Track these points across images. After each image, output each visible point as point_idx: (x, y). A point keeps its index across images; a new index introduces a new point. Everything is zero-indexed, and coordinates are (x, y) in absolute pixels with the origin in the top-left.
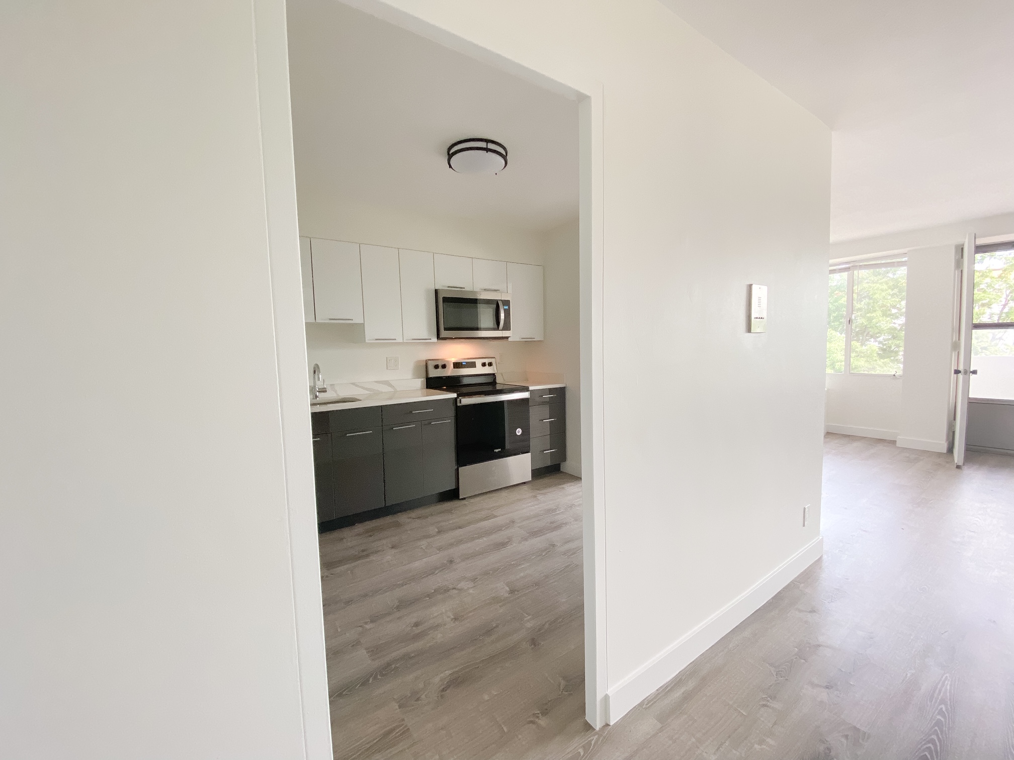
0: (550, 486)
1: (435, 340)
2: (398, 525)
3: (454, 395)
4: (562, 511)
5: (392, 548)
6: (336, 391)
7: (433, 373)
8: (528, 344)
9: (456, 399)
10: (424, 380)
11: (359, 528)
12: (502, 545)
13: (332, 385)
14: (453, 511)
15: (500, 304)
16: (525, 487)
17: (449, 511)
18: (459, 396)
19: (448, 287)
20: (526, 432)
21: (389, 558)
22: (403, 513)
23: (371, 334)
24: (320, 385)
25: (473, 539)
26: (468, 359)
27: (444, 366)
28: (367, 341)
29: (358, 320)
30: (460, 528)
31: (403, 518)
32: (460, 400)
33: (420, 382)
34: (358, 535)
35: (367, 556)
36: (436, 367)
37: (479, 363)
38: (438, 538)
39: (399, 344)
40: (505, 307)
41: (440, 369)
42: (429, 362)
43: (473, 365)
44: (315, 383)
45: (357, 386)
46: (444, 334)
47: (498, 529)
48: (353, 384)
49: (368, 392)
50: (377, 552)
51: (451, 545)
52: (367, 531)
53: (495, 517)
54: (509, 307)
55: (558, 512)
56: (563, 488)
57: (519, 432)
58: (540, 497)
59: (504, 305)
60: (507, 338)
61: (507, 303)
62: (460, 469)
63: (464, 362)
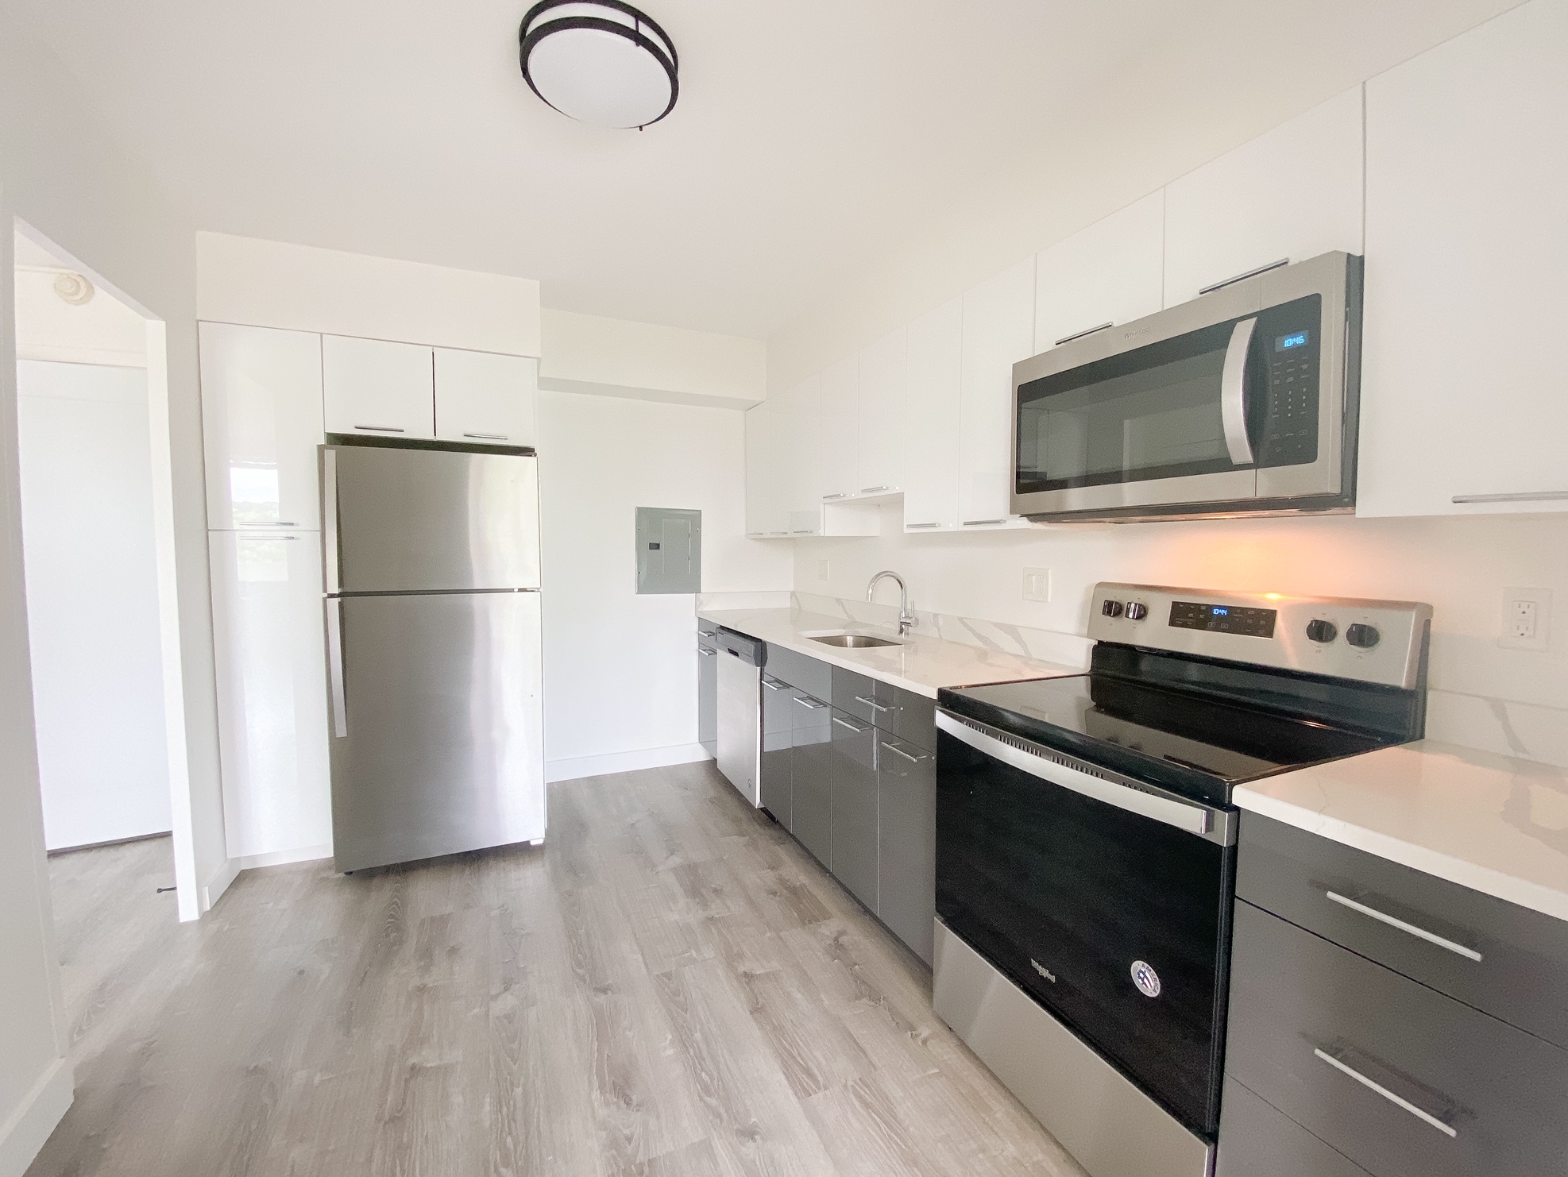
9: (934, 706)
13: (935, 615)
27: (1141, 612)
36: (1113, 609)
37: (1292, 618)
40: (1286, 344)
41: (1122, 619)
45: (965, 625)
48: (960, 619)
63: (1220, 607)
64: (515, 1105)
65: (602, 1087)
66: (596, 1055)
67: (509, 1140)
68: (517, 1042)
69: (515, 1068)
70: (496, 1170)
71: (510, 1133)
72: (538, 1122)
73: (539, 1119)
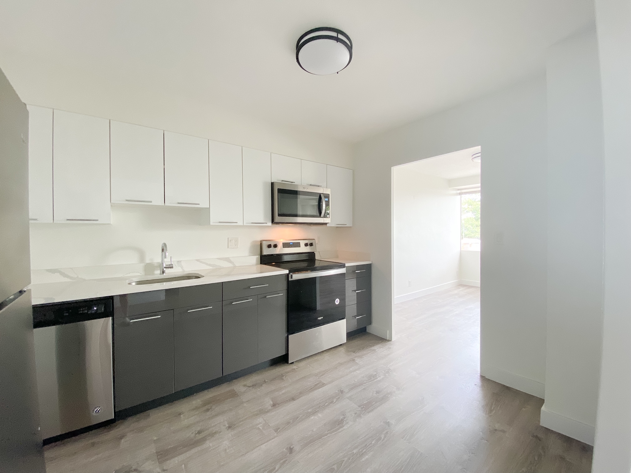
0: (363, 348)
1: (270, 224)
2: (234, 395)
3: (287, 272)
4: (382, 377)
5: (229, 427)
6: (182, 268)
7: (266, 252)
8: (340, 229)
9: (288, 275)
10: (259, 257)
11: (197, 400)
12: (338, 424)
13: (178, 262)
14: (284, 378)
15: (322, 196)
16: (342, 349)
17: (281, 377)
18: (290, 272)
19: (282, 181)
20: (343, 300)
21: (226, 443)
22: (239, 379)
23: (214, 218)
24: (167, 262)
25: (308, 415)
26: (293, 240)
27: (275, 246)
28: (211, 224)
29: (204, 204)
30: (293, 399)
31: (239, 386)
32: (292, 276)
33: (255, 259)
34: (197, 408)
35: (203, 440)
36: (269, 246)
37: (302, 243)
38: (273, 413)
39: (240, 226)
40: (326, 200)
41: (272, 248)
42: (264, 242)
43: (297, 245)
44: (163, 260)
45: (201, 262)
46: (277, 219)
47: (330, 401)
48: (198, 260)
49: (211, 268)
50: (212, 435)
51: (289, 424)
52: (205, 404)
53: (324, 385)
54: (329, 199)
55: (378, 379)
56: (374, 350)
57: (337, 301)
58: (358, 360)
59: (325, 197)
60: (326, 224)
61: (327, 196)
62: (290, 336)
63: (291, 243)
64: (360, 449)
65: (341, 427)
66: (329, 435)
67: (373, 442)
68: (333, 467)
69: (346, 459)
70: (384, 440)
71: (371, 443)
72: (363, 438)
73: (362, 439)
